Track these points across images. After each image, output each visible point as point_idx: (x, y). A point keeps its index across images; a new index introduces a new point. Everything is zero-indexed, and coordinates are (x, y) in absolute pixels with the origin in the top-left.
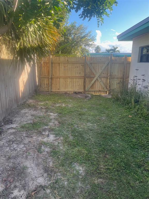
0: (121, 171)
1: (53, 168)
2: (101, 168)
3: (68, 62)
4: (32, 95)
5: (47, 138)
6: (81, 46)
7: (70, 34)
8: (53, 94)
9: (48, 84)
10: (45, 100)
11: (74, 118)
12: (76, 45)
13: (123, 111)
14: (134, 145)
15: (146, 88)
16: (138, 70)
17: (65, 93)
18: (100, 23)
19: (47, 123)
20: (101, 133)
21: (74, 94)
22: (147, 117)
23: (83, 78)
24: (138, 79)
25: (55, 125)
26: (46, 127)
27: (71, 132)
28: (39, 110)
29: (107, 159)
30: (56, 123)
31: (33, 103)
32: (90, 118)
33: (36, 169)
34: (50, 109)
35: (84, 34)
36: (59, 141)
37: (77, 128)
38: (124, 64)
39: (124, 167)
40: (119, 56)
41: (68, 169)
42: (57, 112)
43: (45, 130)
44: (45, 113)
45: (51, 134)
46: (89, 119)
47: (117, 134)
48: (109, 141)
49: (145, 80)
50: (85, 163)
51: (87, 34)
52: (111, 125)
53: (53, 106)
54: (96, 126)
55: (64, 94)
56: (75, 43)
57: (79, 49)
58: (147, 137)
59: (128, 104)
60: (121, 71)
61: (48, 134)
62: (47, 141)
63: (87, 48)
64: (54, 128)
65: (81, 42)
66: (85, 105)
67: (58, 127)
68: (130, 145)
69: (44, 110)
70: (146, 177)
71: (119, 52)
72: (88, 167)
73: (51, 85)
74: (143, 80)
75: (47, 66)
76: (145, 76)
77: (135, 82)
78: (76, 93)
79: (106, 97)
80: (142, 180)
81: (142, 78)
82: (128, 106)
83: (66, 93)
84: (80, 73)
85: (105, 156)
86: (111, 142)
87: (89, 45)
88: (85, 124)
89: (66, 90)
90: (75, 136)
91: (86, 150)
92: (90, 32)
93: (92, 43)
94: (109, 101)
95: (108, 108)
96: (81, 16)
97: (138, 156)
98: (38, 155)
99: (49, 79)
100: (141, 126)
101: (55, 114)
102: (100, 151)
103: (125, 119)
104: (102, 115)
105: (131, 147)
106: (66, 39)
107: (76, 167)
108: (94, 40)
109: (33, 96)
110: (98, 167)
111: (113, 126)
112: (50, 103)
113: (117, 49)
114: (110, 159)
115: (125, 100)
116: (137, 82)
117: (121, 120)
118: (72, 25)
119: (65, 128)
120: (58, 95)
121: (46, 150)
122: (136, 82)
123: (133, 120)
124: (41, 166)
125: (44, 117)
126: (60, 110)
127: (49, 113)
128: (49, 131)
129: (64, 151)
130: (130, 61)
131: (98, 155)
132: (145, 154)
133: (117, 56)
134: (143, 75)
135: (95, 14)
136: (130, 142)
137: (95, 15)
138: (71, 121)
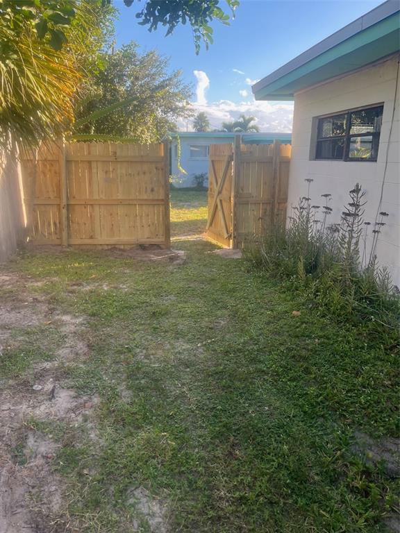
0: (282, 504)
1: (61, 516)
2: (221, 498)
3: (116, 159)
4: (8, 259)
5: (47, 403)
6: (152, 111)
7: (121, 77)
8: (75, 253)
9: (60, 223)
10: (49, 274)
11: (137, 327)
12: (139, 108)
13: (276, 296)
14: (312, 405)
15: (335, 231)
16: (312, 180)
17: (110, 247)
18: (202, 43)
19: (50, 350)
20: (217, 373)
21: (137, 249)
22: (342, 313)
23: (163, 203)
24: (313, 207)
25: (77, 354)
26: (47, 365)
27: (125, 375)
28: (26, 306)
29: (236, 462)
30: (81, 349)
31: (8, 285)
32: (183, 325)
33: (5, 527)
34: (62, 303)
35: (162, 80)
36: (87, 412)
37: (146, 361)
38: (272, 162)
39: (287, 486)
40: (257, 142)
41: (115, 515)
42: (84, 311)
43: (40, 376)
44: (45, 316)
45: (63, 388)
46: (180, 327)
47: (263, 371)
48: (242, 397)
49: (331, 210)
50: (167, 486)
51: (170, 79)
52: (244, 343)
53: (72, 292)
54: (202, 351)
55: (109, 253)
56: (135, 102)
57: (149, 120)
58: (347, 377)
59: (288, 275)
60: (266, 183)
61: (53, 391)
62: (49, 414)
63: (171, 117)
64: (73, 364)
65: (153, 101)
66: (169, 284)
67: (84, 363)
68: (301, 407)
69: (44, 308)
70: (354, 516)
71: (258, 132)
72: (181, 500)
73: (69, 226)
74: (325, 210)
75: (53, 172)
76: (330, 197)
77: (305, 213)
78: (142, 247)
79: (226, 256)
80: (344, 527)
81: (323, 202)
82: (288, 283)
83: (114, 248)
84: (152, 190)
85: (231, 453)
86: (246, 399)
87: (174, 110)
88: (168, 346)
89: (113, 240)
90: (140, 389)
91: (173, 437)
92: (178, 73)
93: (185, 104)
94: (237, 269)
95: (234, 290)
96: (143, 17)
97: (327, 443)
98: (12, 472)
99: (62, 207)
100: (326, 341)
101: (77, 317)
102: (216, 437)
103: (281, 323)
104: (219, 313)
105: (305, 412)
106: (108, 92)
107: (139, 505)
108: (190, 96)
109: (11, 261)
110: (209, 497)
111: (251, 347)
112: (62, 281)
113: (252, 124)
114: (247, 462)
115: (279, 265)
116: (310, 215)
117: (271, 327)
118: (127, 50)
119: (109, 362)
120: (89, 254)
121: (43, 448)
122: (308, 214)
123: (304, 325)
124: (22, 516)
125: (42, 331)
126: (94, 302)
127: (59, 317)
128: (57, 379)
129: (102, 449)
130: (289, 155)
131: (209, 449)
132: (347, 433)
133: (252, 142)
134: (326, 196)
135: (187, 15)
136: (301, 396)
137: (187, 17)
138: (126, 337)
